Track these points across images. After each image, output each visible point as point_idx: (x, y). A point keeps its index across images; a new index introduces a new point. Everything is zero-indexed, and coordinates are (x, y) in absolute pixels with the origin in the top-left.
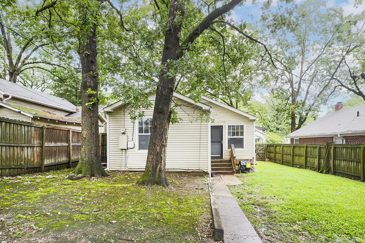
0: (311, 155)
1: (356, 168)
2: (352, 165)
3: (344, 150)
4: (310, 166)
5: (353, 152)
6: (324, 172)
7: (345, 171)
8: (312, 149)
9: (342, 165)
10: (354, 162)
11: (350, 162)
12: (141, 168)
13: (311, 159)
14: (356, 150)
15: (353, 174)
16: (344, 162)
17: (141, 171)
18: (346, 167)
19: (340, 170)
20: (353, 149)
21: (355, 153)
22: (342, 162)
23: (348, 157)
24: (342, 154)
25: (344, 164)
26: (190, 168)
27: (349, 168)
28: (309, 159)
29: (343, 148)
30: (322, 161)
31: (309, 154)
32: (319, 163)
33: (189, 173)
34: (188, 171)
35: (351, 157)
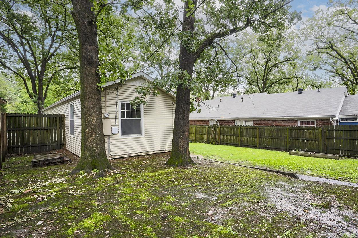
0: (200, 133)
1: (235, 140)
2: (233, 138)
3: (227, 129)
4: (200, 140)
5: (233, 130)
6: (214, 143)
7: (228, 142)
8: (201, 129)
9: (226, 138)
10: (233, 136)
11: (231, 136)
12: (126, 154)
13: (200, 136)
14: (235, 129)
15: (233, 143)
16: (227, 136)
17: (128, 157)
18: (228, 139)
19: (224, 141)
20: (233, 129)
21: (234, 131)
22: (226, 137)
23: (230, 134)
24: (225, 131)
25: (227, 138)
26: (166, 149)
27: (230, 140)
28: (198, 135)
29: (226, 128)
30: (210, 136)
31: (198, 132)
32: (208, 138)
33: (165, 153)
34: (165, 152)
35: (231, 133)
